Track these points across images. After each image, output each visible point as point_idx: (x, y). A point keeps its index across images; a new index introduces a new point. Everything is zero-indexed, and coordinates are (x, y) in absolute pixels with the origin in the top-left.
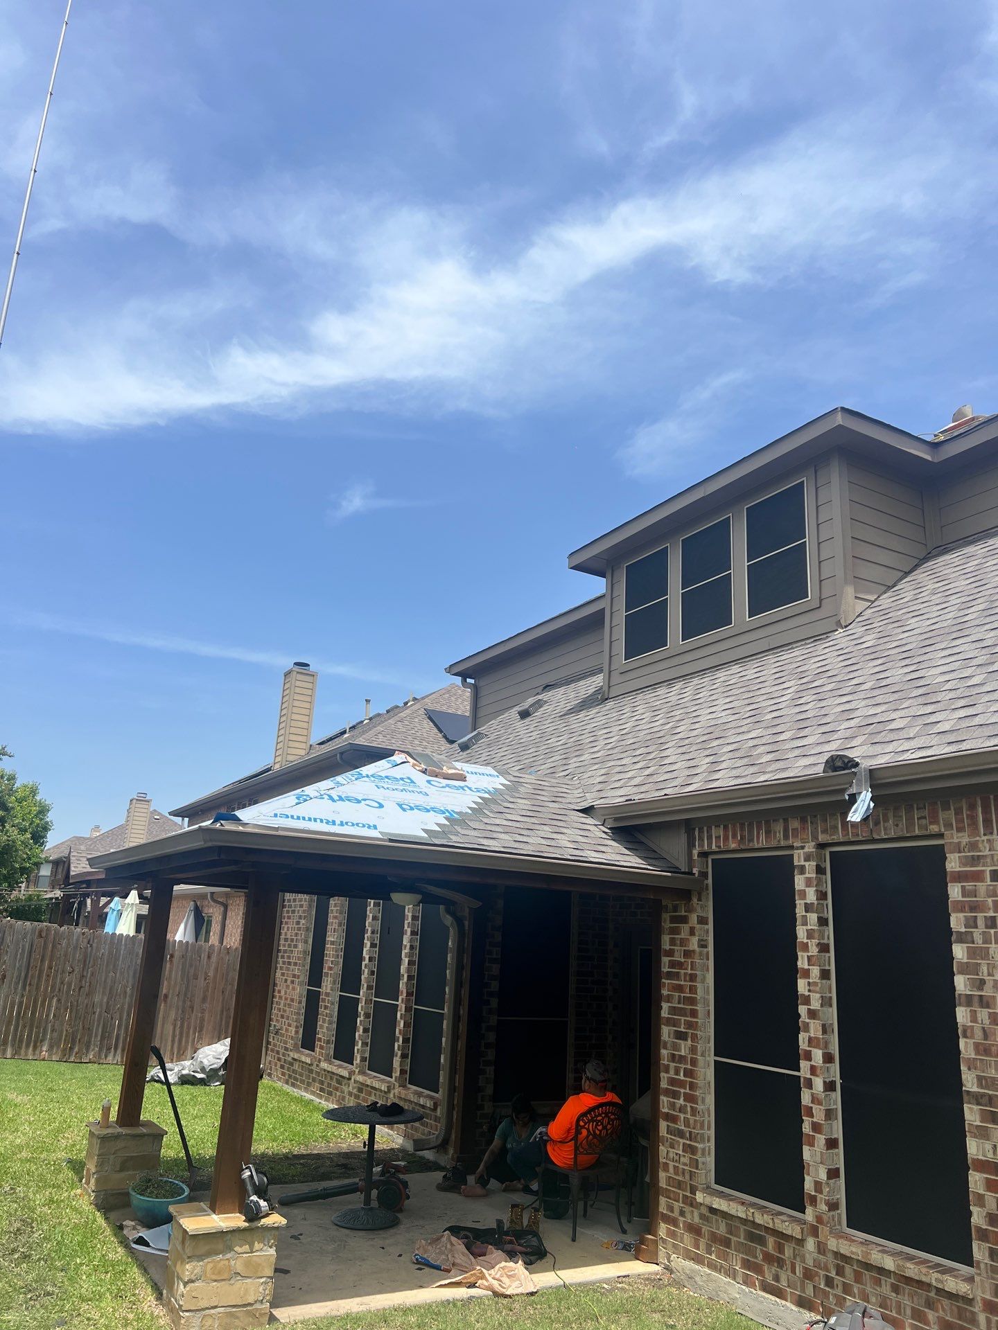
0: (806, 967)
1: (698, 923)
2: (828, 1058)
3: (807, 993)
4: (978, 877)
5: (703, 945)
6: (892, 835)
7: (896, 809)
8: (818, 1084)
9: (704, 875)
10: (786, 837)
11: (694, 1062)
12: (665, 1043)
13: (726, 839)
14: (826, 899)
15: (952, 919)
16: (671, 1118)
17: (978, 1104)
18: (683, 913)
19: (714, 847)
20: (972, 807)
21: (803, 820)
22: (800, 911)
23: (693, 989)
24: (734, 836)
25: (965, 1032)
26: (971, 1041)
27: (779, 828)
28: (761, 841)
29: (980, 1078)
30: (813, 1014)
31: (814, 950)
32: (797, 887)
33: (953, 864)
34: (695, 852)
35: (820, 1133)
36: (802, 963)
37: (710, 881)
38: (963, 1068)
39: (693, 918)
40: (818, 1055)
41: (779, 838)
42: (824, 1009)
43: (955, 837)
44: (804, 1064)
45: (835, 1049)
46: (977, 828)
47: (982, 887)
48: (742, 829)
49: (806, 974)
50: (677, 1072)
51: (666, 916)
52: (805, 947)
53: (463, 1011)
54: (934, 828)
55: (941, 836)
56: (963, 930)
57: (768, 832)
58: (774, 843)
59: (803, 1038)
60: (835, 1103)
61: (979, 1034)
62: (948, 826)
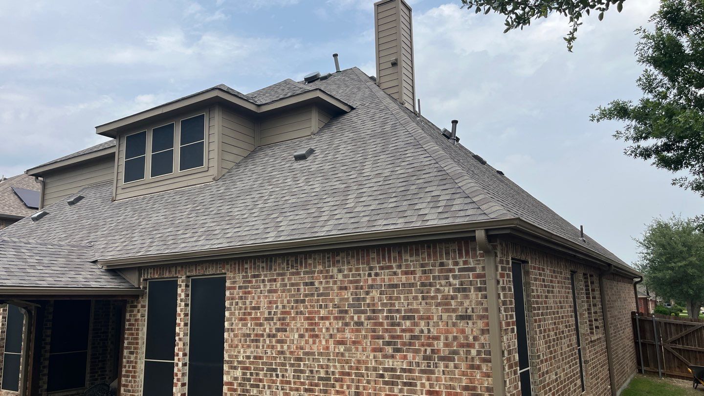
0: (179, 322)
1: (141, 307)
2: (185, 355)
3: (179, 332)
4: (234, 288)
5: (143, 316)
6: (211, 273)
7: (213, 264)
8: (180, 364)
9: (145, 288)
10: (176, 274)
11: (136, 363)
12: (125, 356)
13: (154, 274)
14: (189, 297)
15: (226, 303)
16: (126, 386)
17: (228, 364)
18: (135, 304)
19: (149, 277)
20: (235, 264)
21: (182, 267)
22: (179, 302)
23: (137, 334)
24: (157, 273)
25: (226, 340)
26: (227, 344)
27: (173, 270)
28: (167, 275)
29: (229, 355)
30: (180, 339)
31: (182, 316)
32: (178, 293)
33: (228, 284)
34: (142, 279)
35: (179, 381)
36: (178, 321)
37: (147, 290)
38: (225, 353)
39: (139, 305)
40: (181, 354)
41: (173, 274)
42: (185, 337)
43: (230, 275)
44: (176, 358)
45: (187, 351)
46: (236, 272)
47: (235, 292)
48: (160, 270)
49: (179, 325)
50: (129, 368)
51: (128, 305)
52: (180, 315)
53: (31, 353)
54: (223, 271)
55: (225, 274)
56: (229, 306)
57: (169, 272)
58: (171, 276)
59: (176, 348)
60: (186, 370)
61: (230, 341)
62: (228, 270)
